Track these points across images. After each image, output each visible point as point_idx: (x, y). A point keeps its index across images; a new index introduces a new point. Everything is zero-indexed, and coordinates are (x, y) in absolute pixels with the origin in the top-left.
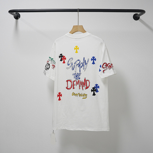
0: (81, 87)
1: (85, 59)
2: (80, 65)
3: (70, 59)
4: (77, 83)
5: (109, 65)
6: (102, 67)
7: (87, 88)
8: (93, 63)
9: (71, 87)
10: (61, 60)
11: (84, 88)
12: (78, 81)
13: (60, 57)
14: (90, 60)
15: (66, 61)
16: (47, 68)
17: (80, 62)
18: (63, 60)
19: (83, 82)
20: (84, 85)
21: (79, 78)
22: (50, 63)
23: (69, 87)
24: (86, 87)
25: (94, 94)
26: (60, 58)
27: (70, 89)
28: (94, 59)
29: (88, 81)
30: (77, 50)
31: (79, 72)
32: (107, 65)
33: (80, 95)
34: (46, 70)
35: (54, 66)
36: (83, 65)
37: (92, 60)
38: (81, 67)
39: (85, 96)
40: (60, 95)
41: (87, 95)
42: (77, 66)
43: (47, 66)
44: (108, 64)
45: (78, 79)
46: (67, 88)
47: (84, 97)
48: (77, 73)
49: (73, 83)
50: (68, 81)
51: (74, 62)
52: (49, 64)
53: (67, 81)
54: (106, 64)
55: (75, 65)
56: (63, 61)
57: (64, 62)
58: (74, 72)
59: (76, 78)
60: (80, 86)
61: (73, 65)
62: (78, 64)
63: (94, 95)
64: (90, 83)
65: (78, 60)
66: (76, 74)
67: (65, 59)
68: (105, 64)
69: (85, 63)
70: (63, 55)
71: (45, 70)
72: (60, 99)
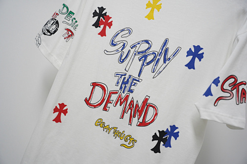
0: (127, 116)
1: (168, 46)
2: (146, 57)
3: (123, 30)
4: (120, 101)
5: (241, 88)
6: (220, 84)
7: (143, 124)
8: (191, 65)
9: (100, 104)
10: (97, 25)
11: (135, 121)
12: (123, 95)
13: (95, 14)
14: (183, 52)
15: (110, 32)
16: (48, 31)
17: (149, 48)
18: (102, 26)
19: (137, 105)
20: (138, 114)
21: (131, 91)
22: (60, 18)
23: (92, 102)
24: (141, 120)
25: (156, 150)
26: (96, 18)
27: (95, 107)
28: (196, 53)
29: (153, 107)
30: (152, 11)
31: (136, 75)
32: (235, 85)
33: (117, 134)
34: (44, 34)
35: (70, 34)
36: (155, 60)
37: (189, 53)
38: (148, 64)
39: (130, 141)
40: (61, 110)
41: (134, 141)
42: (137, 57)
43: (49, 25)
44: (242, 83)
45: (126, 92)
46: (87, 101)
47: (127, 143)
48: (130, 76)
49: (110, 97)
50: (98, 85)
51: (131, 40)
52: (57, 22)
53: (94, 85)
54: (236, 80)
55: (132, 51)
56: (100, 29)
57: (103, 33)
58: (121, 68)
59: (121, 88)
60: (124, 112)
61: (126, 51)
62: (142, 52)
63: (155, 152)
64: (156, 114)
65: (147, 42)
66: (127, 77)
67: (110, 25)
68: (232, 80)
69: (165, 55)
70: (108, 12)
71: (41, 32)
72: (58, 120)
